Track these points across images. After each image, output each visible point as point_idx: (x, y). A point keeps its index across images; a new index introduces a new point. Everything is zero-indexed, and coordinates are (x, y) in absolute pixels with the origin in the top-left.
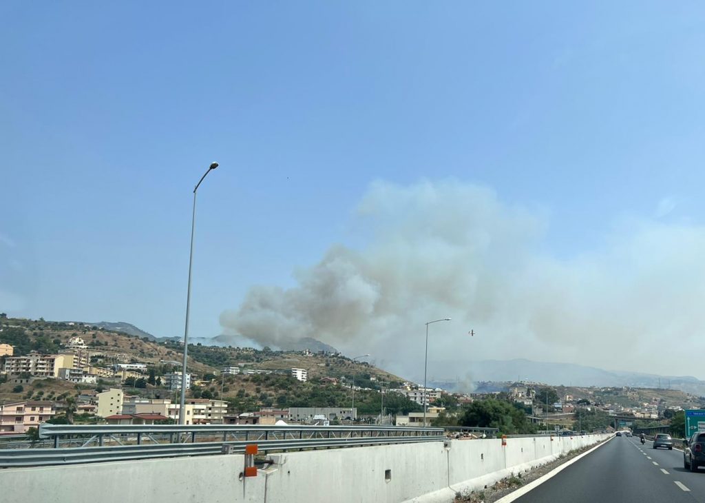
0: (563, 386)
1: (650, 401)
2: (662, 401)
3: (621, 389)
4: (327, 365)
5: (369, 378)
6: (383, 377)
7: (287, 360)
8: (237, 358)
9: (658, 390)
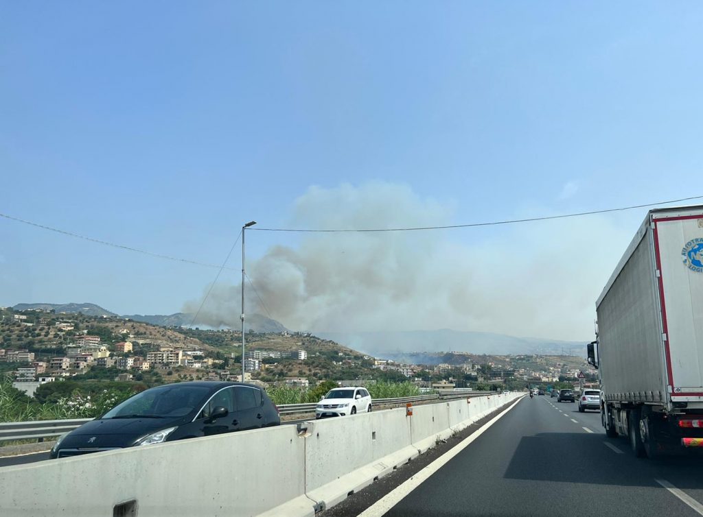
0: (485, 355)
1: (554, 366)
2: (564, 365)
3: (532, 357)
4: (303, 344)
5: (337, 354)
6: (347, 352)
7: (272, 340)
8: (232, 340)
9: (561, 357)
